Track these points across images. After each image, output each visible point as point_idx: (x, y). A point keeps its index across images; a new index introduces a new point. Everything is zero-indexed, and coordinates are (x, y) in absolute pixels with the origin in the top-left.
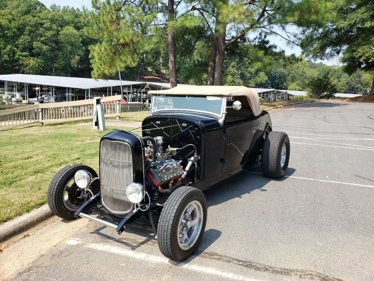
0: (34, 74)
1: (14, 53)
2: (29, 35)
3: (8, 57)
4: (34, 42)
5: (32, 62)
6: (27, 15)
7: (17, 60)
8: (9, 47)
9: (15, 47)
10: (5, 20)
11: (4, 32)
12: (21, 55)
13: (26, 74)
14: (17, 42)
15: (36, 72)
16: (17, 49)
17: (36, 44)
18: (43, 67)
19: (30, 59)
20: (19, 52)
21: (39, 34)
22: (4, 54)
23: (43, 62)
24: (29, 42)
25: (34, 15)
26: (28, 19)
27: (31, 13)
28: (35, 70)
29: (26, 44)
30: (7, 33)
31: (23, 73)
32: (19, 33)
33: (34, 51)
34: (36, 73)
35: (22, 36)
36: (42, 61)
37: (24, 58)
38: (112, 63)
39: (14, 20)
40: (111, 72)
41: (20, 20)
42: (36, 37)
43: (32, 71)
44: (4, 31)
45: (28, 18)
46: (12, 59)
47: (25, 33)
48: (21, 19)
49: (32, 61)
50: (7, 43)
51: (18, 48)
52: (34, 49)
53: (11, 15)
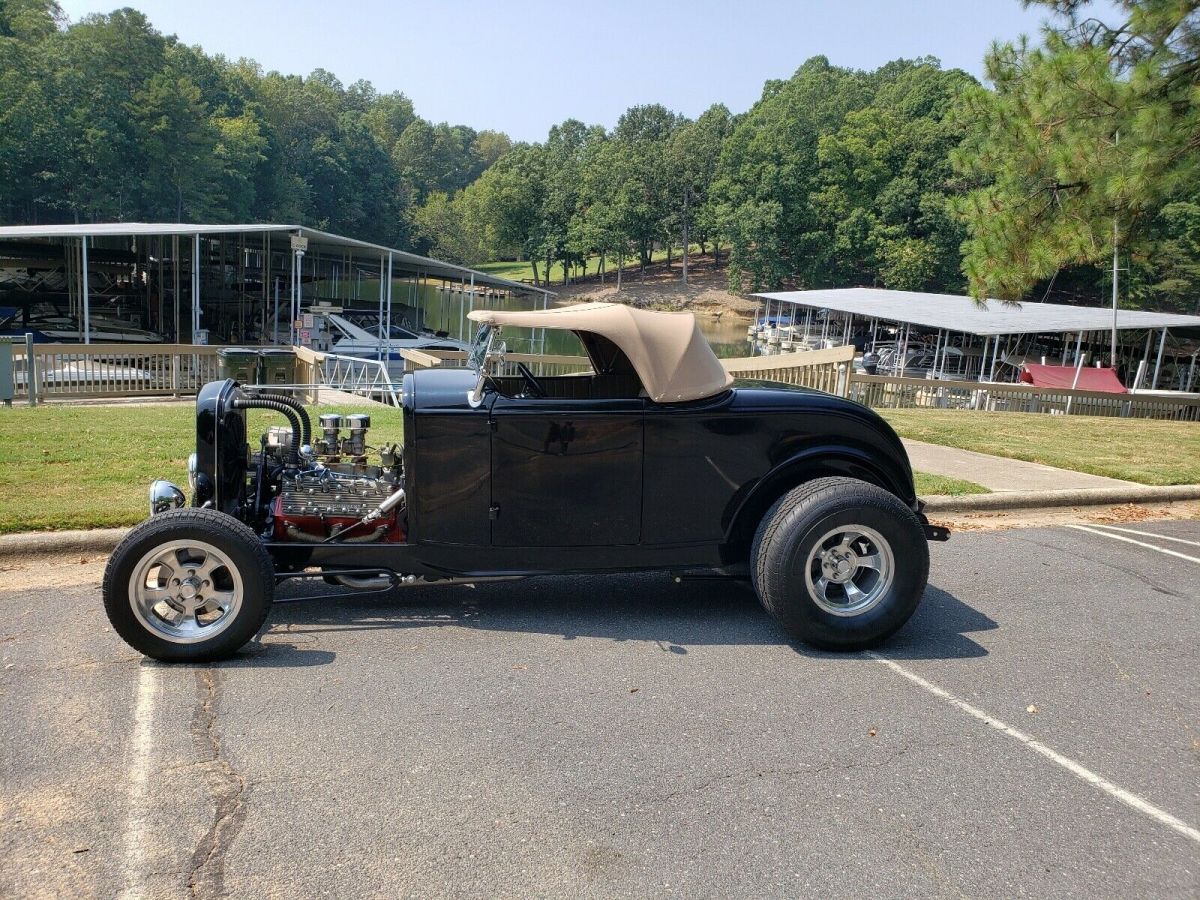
0: (908, 289)
1: (866, 228)
2: (915, 174)
3: (849, 242)
4: (924, 194)
5: (909, 253)
6: (920, 116)
7: (871, 250)
8: (856, 212)
9: (872, 212)
10: (857, 139)
11: (852, 173)
12: (884, 236)
13: (889, 288)
14: (879, 198)
15: (915, 282)
16: (878, 219)
17: (929, 200)
18: (937, 269)
19: (905, 244)
20: (880, 227)
21: (943, 170)
22: (842, 234)
23: (940, 253)
24: (911, 196)
25: (940, 115)
26: (920, 130)
27: (933, 111)
28: (912, 276)
29: (902, 200)
30: (859, 175)
31: (881, 285)
32: (888, 172)
33: (919, 220)
34: (913, 287)
35: (896, 180)
36: (938, 250)
37: (890, 242)
38: (1016, 253)
39: (884, 136)
40: (1006, 282)
41: (898, 133)
42: (934, 177)
43: (902, 280)
44: (852, 170)
45: (921, 125)
46: (858, 246)
47: (905, 169)
48: (903, 131)
49: (908, 250)
50: (853, 201)
51: (878, 213)
52: (921, 214)
53: (877, 122)
